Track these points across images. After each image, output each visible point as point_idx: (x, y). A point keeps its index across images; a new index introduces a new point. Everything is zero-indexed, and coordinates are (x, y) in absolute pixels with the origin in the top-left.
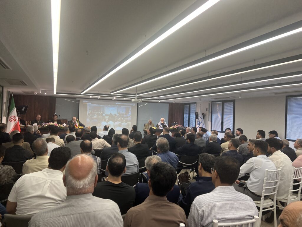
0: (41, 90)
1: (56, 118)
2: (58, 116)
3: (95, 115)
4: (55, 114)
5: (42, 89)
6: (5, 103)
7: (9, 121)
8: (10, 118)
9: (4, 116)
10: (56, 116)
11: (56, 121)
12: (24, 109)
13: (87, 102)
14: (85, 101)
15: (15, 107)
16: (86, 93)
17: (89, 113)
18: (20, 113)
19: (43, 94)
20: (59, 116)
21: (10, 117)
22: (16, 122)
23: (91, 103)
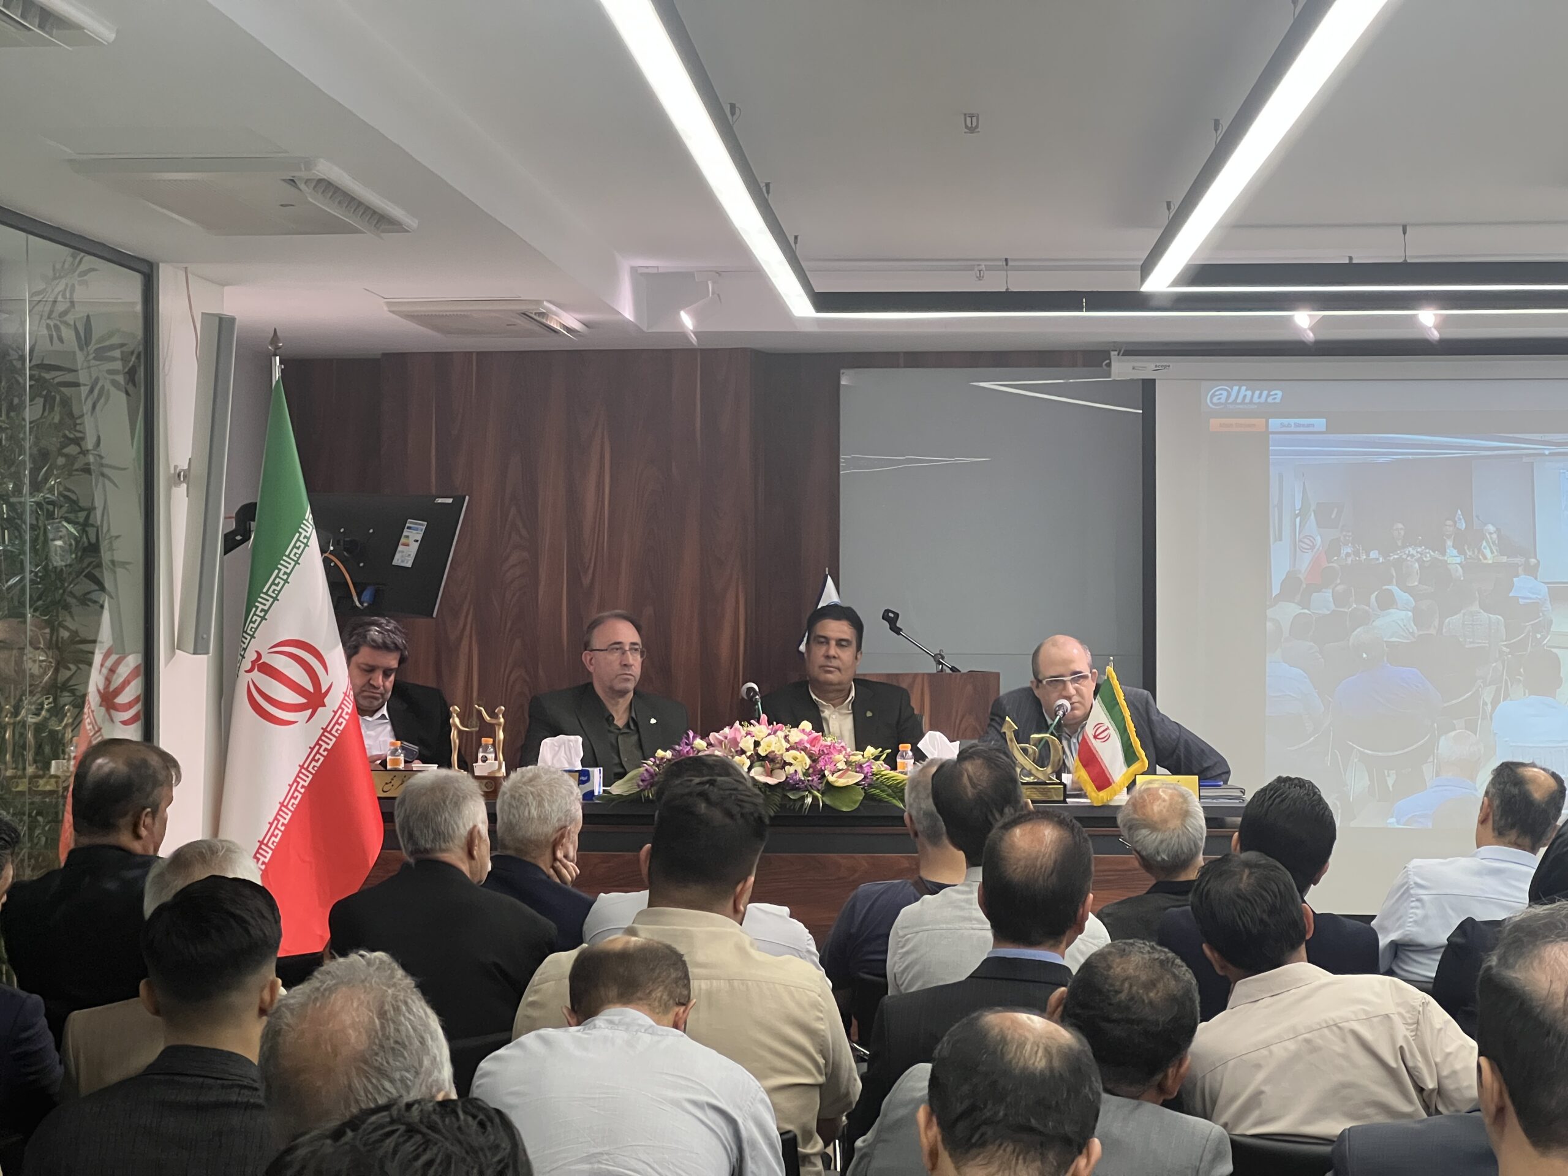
0: (634, 270)
1: (846, 655)
2: (875, 626)
3: (1387, 602)
4: (830, 595)
5: (640, 262)
6: (180, 477)
7: (243, 711)
8: (256, 675)
9: (176, 646)
10: (837, 629)
11: (835, 695)
12: (414, 547)
13: (1268, 412)
14: (1242, 393)
15: (309, 530)
16: (1200, 273)
17: (1305, 562)
18: (367, 595)
19: (664, 328)
20: (891, 619)
21: (251, 656)
22: (324, 715)
23: (1320, 423)
